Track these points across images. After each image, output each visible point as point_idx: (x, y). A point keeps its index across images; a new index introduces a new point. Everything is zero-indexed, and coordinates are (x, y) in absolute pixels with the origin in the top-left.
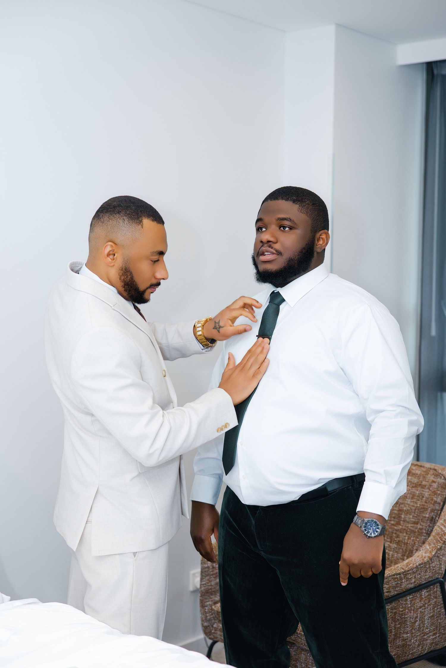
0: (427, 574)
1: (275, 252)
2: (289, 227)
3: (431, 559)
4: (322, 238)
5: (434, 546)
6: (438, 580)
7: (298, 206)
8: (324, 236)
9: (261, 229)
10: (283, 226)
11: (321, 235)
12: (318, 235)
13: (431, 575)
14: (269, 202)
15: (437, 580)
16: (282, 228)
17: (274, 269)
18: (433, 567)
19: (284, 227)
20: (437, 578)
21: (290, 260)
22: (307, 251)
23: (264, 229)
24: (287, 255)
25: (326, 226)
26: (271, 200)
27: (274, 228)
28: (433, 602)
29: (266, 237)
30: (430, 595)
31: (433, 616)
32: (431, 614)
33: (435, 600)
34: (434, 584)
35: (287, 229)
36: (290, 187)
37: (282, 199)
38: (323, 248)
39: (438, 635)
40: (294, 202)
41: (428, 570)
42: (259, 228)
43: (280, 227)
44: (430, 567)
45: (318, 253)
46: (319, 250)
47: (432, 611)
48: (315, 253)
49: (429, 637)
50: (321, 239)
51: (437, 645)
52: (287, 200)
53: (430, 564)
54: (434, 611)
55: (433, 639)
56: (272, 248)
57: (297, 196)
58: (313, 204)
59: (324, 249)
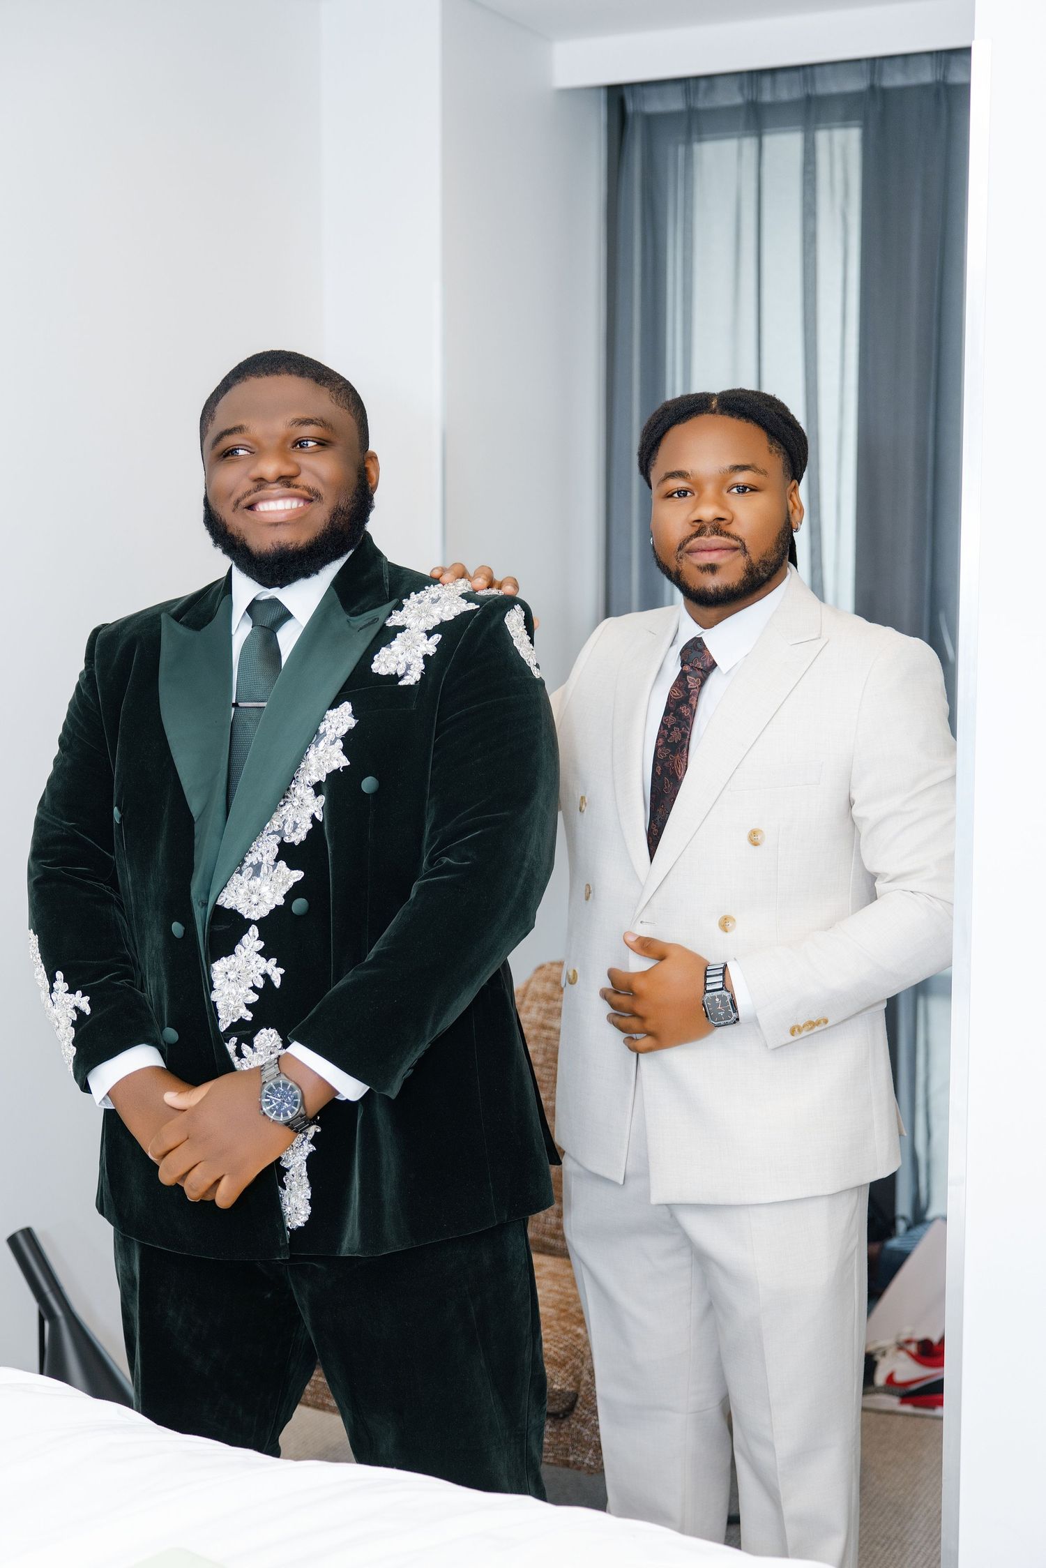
1: (306, 494)
7: (328, 389)
40: (317, 380)
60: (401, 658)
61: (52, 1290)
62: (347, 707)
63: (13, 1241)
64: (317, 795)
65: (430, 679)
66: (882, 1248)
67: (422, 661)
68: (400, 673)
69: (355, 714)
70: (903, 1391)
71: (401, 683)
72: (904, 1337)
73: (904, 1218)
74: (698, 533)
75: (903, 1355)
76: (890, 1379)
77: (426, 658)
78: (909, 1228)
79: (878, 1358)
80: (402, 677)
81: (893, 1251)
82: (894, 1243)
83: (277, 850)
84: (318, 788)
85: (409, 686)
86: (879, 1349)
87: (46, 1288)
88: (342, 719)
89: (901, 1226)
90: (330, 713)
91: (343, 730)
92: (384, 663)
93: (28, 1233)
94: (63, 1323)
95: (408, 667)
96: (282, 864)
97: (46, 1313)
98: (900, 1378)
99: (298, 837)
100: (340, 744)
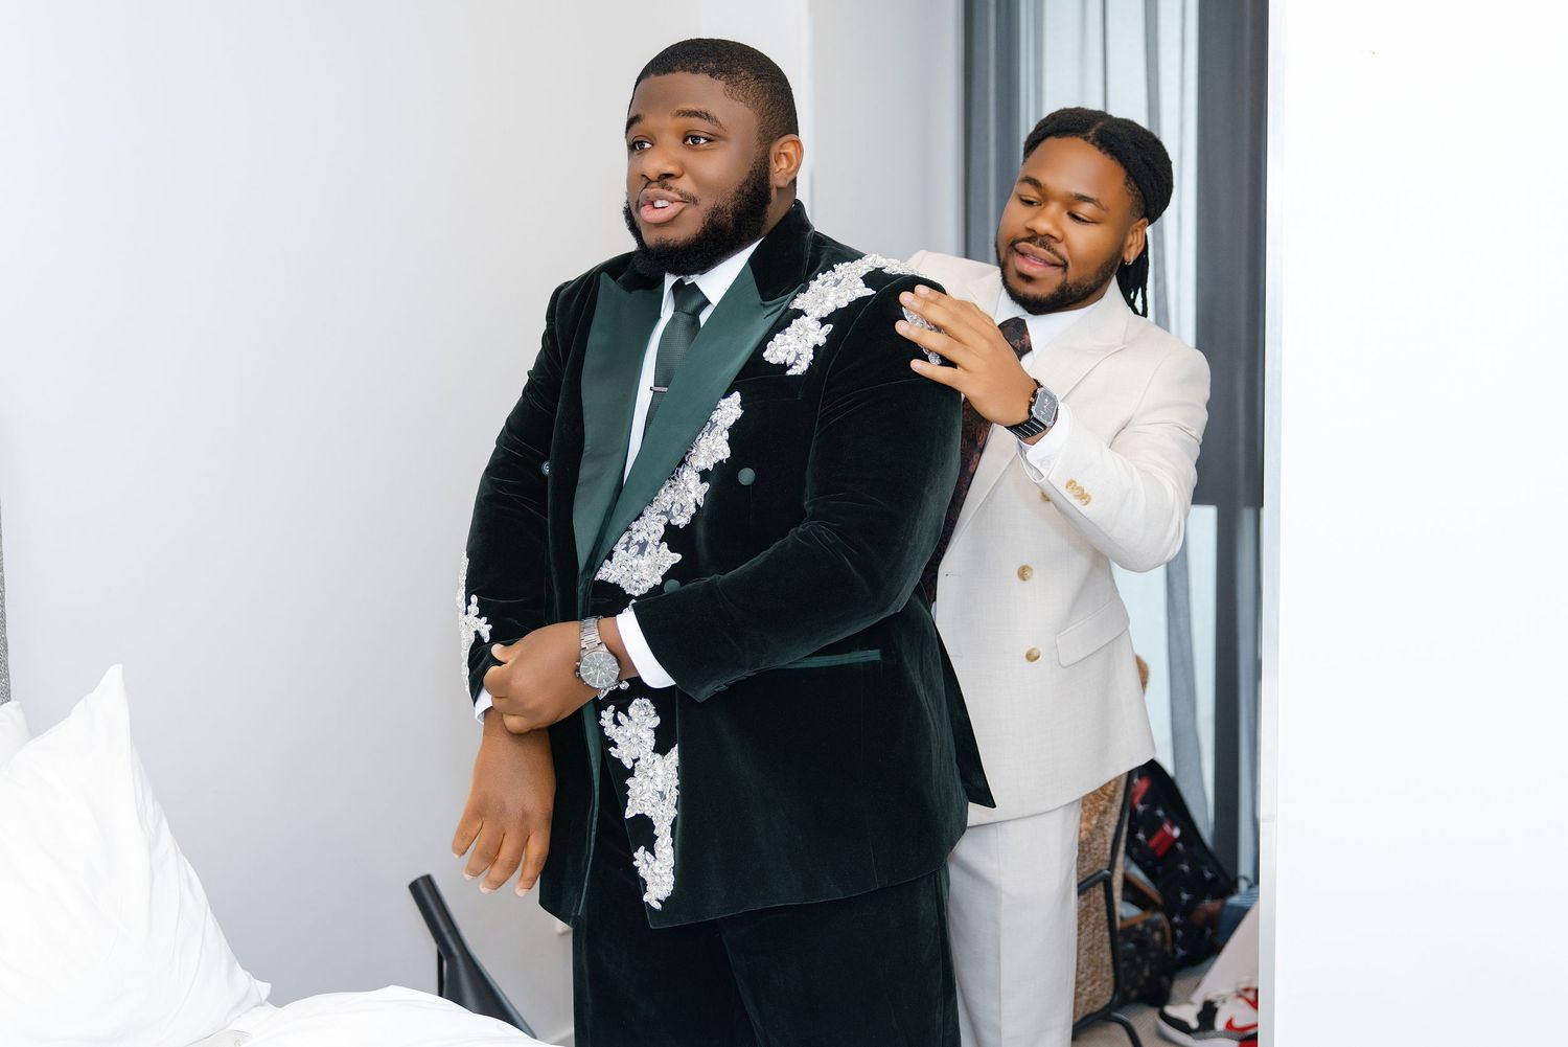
0: (1086, 864)
1: (678, 197)
2: (707, 136)
3: (1091, 834)
4: (785, 154)
5: (1092, 806)
6: (1101, 874)
7: (723, 83)
8: (790, 150)
9: (641, 143)
10: (692, 137)
11: (781, 147)
12: (775, 149)
13: (1092, 866)
14: (653, 79)
15: (1098, 876)
16: (690, 141)
17: (682, 239)
18: (1096, 849)
19: (695, 138)
20: (1101, 871)
21: (716, 212)
22: (755, 189)
23: (647, 145)
24: (707, 203)
25: (790, 125)
26: (658, 74)
27: (670, 141)
28: (1092, 920)
29: (654, 164)
30: (1089, 906)
31: (1091, 948)
32: (1090, 944)
33: (1096, 914)
34: (1093, 885)
35: (702, 141)
36: (699, 40)
37: (684, 69)
38: (791, 178)
39: (1098, 983)
40: (712, 74)
41: (1087, 856)
42: (634, 143)
43: (686, 140)
44: (1090, 851)
45: (779, 189)
46: (782, 183)
47: (1091, 937)
48: (774, 192)
49: (1084, 989)
50: (783, 157)
51: (1096, 1002)
52: (695, 71)
53: (1089, 844)
54: (1093, 938)
55: (1091, 992)
56: (670, 189)
57: (718, 61)
58: (758, 77)
59: (794, 181)
60: (791, 348)
61: (450, 931)
62: (737, 396)
63: (414, 888)
64: (702, 482)
65: (817, 371)
66: (1224, 905)
67: (812, 351)
68: (788, 363)
69: (743, 404)
70: (1242, 1035)
71: (789, 373)
72: (1243, 986)
73: (1246, 878)
74: (1029, 240)
75: (1241, 1002)
76: (1229, 1025)
77: (816, 348)
78: (1250, 887)
79: (1218, 1005)
80: (791, 367)
81: (1232, 907)
82: (1234, 900)
83: (663, 531)
84: (704, 475)
85: (796, 376)
86: (1219, 996)
87: (444, 929)
88: (730, 410)
89: (1243, 885)
90: (723, 403)
91: (731, 421)
92: (775, 353)
93: (428, 879)
94: (460, 961)
95: (798, 356)
96: (665, 545)
97: (444, 954)
98: (1237, 1023)
99: (682, 521)
100: (726, 435)
